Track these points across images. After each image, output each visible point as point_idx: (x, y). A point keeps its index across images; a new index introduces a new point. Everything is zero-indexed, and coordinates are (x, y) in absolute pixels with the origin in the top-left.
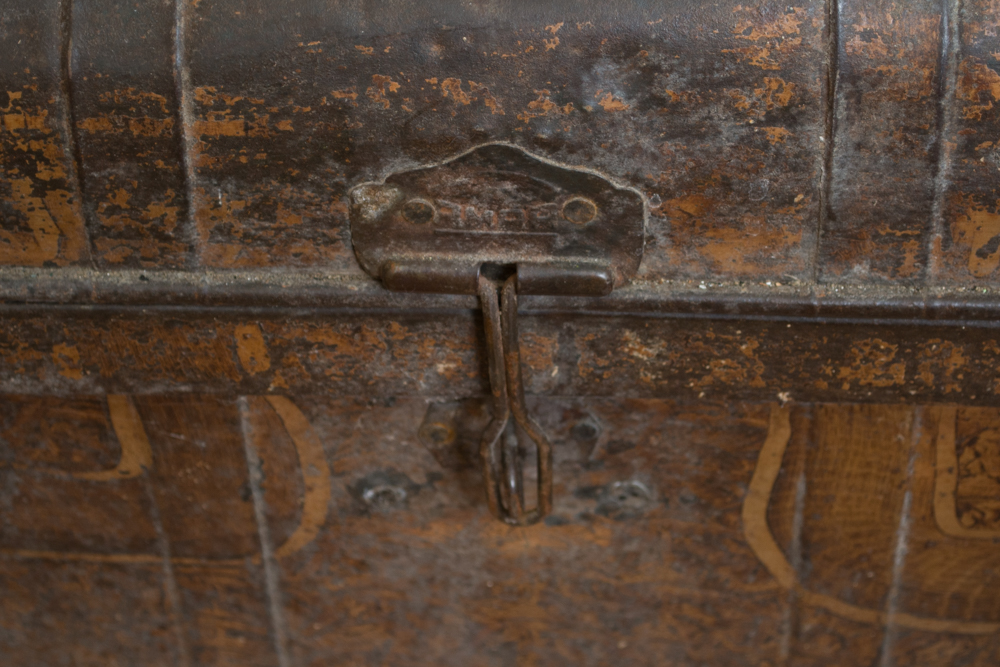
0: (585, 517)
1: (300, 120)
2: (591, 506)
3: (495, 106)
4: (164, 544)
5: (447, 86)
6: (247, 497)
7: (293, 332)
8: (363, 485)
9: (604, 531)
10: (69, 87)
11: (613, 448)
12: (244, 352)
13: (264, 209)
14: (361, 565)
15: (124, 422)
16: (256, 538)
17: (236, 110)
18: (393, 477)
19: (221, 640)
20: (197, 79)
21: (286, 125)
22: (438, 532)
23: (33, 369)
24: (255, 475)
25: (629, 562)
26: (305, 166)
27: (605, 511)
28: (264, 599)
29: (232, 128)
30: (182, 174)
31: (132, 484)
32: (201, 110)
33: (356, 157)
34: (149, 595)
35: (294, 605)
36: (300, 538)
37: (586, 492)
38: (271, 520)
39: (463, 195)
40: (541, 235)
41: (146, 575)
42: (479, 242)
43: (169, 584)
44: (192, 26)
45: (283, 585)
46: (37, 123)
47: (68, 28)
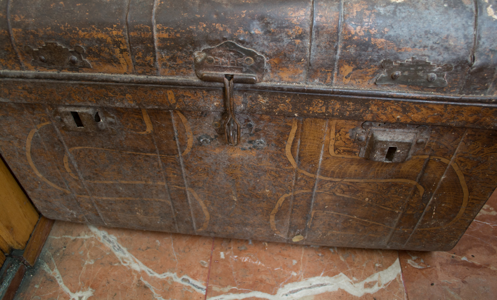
0: (250, 148)
1: (182, 34)
2: (251, 146)
3: (229, 31)
4: (158, 151)
5: (218, 26)
6: (175, 140)
7: (181, 93)
8: (200, 138)
9: (254, 152)
10: (127, 24)
11: (256, 130)
12: (169, 98)
13: (173, 58)
14: (201, 158)
15: (146, 119)
16: (177, 150)
17: (167, 31)
18: (207, 136)
19: (171, 175)
20: (157, 23)
21: (178, 35)
22: (217, 151)
23: (122, 100)
24: (176, 134)
25: (260, 160)
26: (183, 46)
27: (254, 147)
28: (180, 166)
29: (165, 35)
30: (154, 48)
31: (149, 135)
32: (158, 31)
33: (195, 44)
34: (156, 163)
35: (187, 168)
36: (187, 151)
37: (250, 142)
38: (180, 146)
39: (221, 56)
40: (239, 67)
41: (155, 159)
42: (225, 69)
43: (160, 161)
44: (157, 10)
45: (184, 162)
46: (120, 33)
47: (128, 10)
